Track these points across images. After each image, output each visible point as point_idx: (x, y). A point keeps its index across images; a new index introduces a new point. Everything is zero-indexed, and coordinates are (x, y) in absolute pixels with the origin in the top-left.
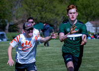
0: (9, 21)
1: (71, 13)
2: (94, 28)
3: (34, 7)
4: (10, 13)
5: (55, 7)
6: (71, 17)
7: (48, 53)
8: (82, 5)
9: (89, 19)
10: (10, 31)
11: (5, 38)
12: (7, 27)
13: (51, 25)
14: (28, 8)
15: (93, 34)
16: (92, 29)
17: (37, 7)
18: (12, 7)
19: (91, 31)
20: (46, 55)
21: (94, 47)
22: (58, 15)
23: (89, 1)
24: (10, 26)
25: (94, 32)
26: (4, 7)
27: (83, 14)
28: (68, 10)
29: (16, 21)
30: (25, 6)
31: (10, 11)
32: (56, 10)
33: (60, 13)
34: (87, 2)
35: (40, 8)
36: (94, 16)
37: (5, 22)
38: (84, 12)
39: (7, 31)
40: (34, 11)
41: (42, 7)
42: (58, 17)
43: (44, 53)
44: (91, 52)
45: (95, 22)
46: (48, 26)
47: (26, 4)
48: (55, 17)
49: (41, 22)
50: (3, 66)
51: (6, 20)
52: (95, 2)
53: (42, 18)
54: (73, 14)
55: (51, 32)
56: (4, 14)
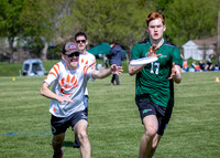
0: (48, 40)
1: (153, 27)
2: (201, 52)
3: (93, 14)
4: (50, 25)
5: (130, 15)
6: (153, 33)
7: (118, 96)
8: (179, 10)
9: (192, 36)
10: (50, 57)
11: (40, 70)
12: (45, 51)
13: (123, 48)
14: (82, 16)
15: (198, 63)
16: (197, 53)
17: (99, 15)
18: (53, 14)
19: (194, 58)
20: (115, 100)
21: (200, 85)
22: (137, 28)
23: (191, 4)
24: (50, 48)
25: (200, 58)
26: (39, 15)
27: (180, 27)
28: (148, 22)
29: (60, 40)
30: (78, 13)
31: (51, 21)
32: (133, 19)
33: (139, 24)
34: (188, 6)
35: (105, 17)
36: (200, 31)
37: (41, 42)
38: (182, 24)
39: (44, 57)
40: (94, 21)
41: (107, 14)
42: (136, 33)
43: (111, 98)
44: (196, 95)
45: (201, 42)
46: (118, 48)
47: (79, 8)
48: (130, 32)
49: (105, 41)
50: (37, 120)
51: (43, 38)
52: (202, 5)
53: (107, 34)
54: (156, 29)
55: (123, 58)
56: (38, 28)
